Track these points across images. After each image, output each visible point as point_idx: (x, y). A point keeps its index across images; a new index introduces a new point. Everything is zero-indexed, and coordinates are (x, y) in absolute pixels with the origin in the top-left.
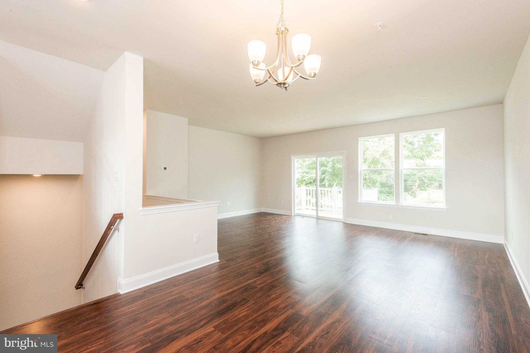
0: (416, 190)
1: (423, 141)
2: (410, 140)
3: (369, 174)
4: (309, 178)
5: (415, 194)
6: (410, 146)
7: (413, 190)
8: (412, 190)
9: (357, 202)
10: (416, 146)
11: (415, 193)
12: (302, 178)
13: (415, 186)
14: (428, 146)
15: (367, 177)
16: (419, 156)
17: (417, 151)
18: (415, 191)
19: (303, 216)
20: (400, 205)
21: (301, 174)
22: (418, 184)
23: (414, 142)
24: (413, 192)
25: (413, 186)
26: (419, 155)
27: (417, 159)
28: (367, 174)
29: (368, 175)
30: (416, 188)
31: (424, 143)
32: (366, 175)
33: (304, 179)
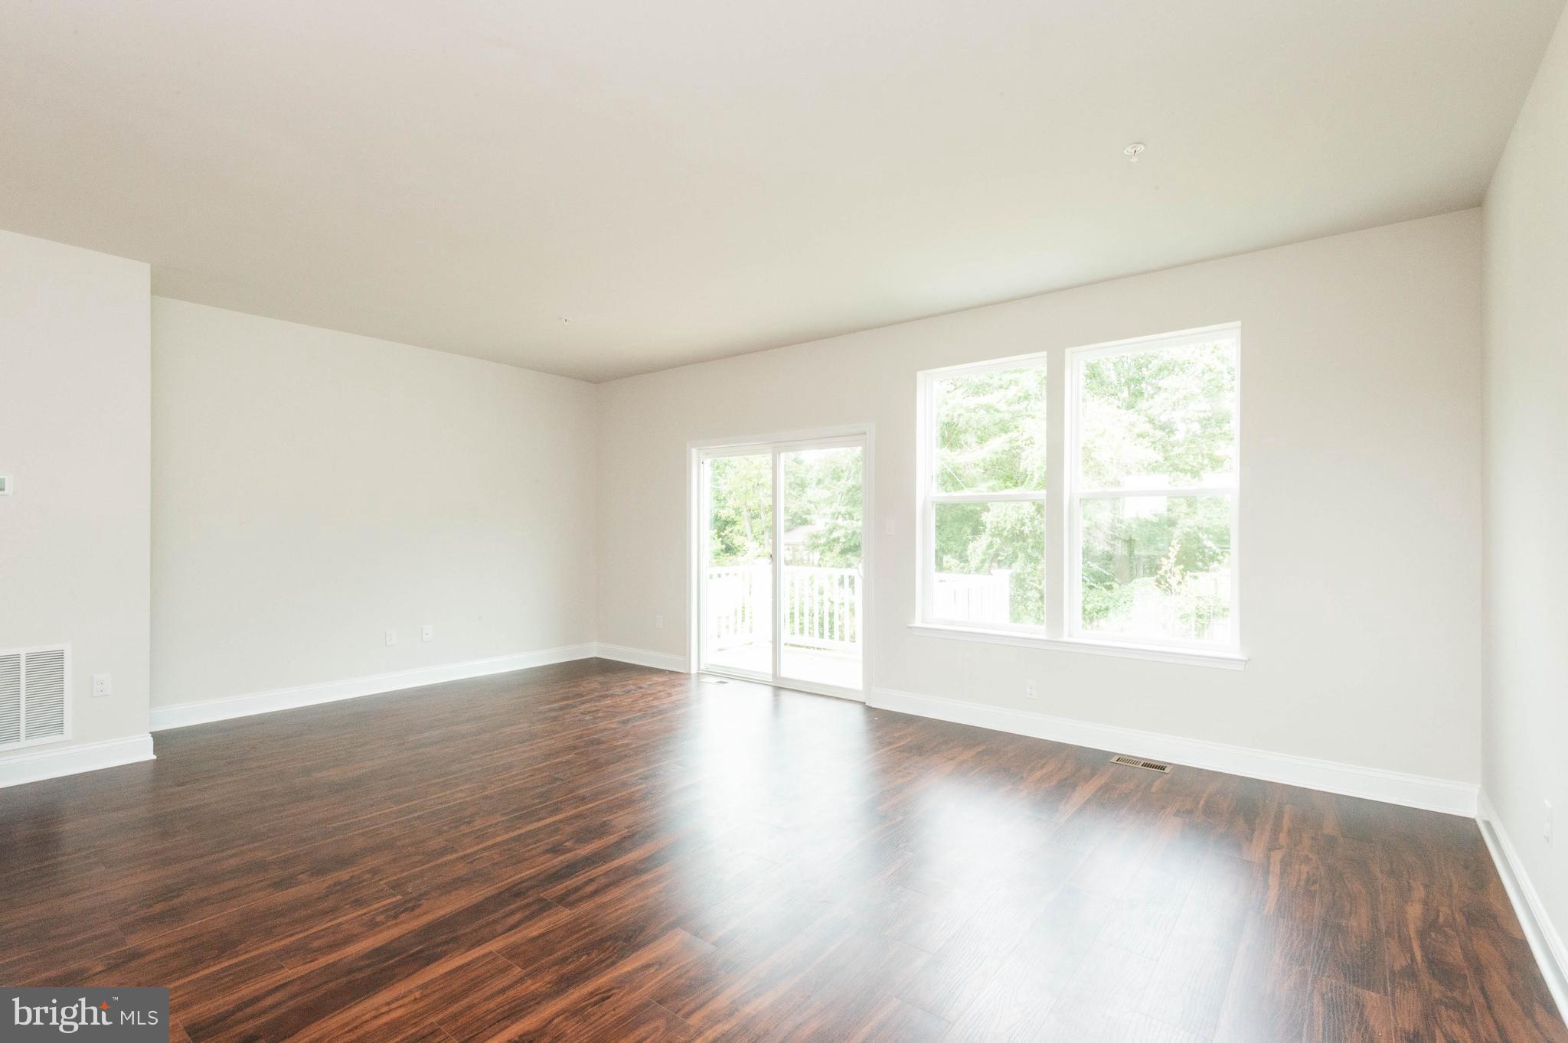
0: (1170, 570)
1: (1200, 421)
2: (1164, 418)
3: (1032, 519)
4: (850, 532)
5: (1167, 585)
6: (1159, 433)
7: (1161, 572)
8: (1159, 572)
9: (910, 628)
10: (1179, 436)
11: (1168, 580)
12: (831, 532)
13: (1168, 558)
14: (1214, 436)
15: (1026, 530)
16: (1188, 467)
17: (1182, 450)
18: (1169, 574)
19: (725, 676)
20: (1066, 638)
21: (828, 520)
22: (1176, 553)
23: (1175, 423)
24: (1162, 576)
25: (1163, 559)
26: (1187, 464)
27: (1181, 475)
28: (1027, 521)
29: (1029, 524)
30: (1170, 565)
31: (1205, 427)
32: (1023, 524)
33: (835, 535)
